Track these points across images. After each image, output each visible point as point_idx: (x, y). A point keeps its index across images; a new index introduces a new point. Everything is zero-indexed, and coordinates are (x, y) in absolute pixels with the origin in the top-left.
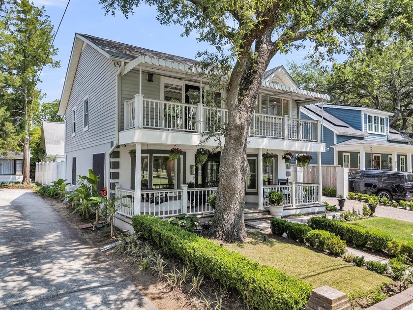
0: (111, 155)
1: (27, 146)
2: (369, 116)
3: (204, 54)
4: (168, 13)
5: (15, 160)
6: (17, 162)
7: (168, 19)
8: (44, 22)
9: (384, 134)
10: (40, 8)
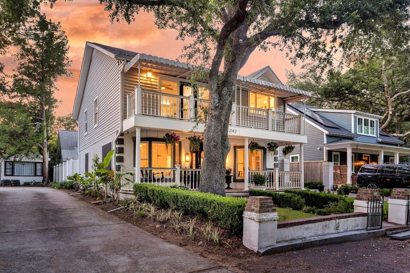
0: (116, 141)
1: (46, 149)
2: (359, 119)
3: (189, 47)
4: (164, 19)
5: (36, 163)
6: (37, 165)
7: (165, 24)
8: (60, 37)
9: (375, 136)
10: (56, 23)
